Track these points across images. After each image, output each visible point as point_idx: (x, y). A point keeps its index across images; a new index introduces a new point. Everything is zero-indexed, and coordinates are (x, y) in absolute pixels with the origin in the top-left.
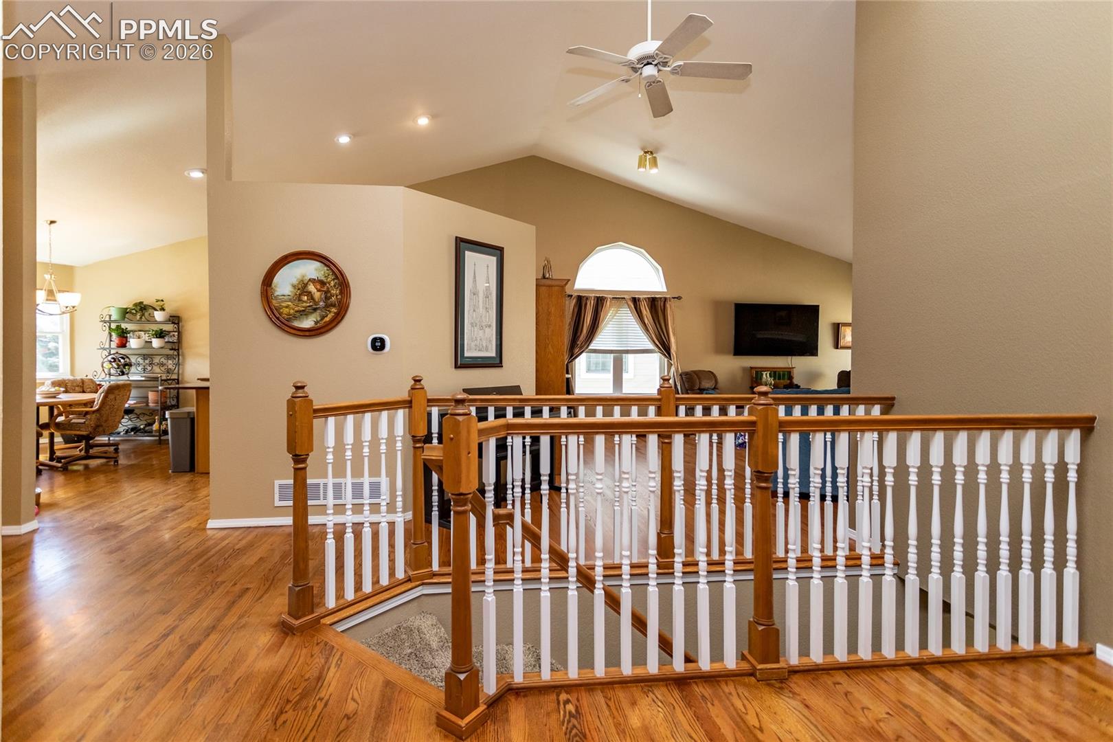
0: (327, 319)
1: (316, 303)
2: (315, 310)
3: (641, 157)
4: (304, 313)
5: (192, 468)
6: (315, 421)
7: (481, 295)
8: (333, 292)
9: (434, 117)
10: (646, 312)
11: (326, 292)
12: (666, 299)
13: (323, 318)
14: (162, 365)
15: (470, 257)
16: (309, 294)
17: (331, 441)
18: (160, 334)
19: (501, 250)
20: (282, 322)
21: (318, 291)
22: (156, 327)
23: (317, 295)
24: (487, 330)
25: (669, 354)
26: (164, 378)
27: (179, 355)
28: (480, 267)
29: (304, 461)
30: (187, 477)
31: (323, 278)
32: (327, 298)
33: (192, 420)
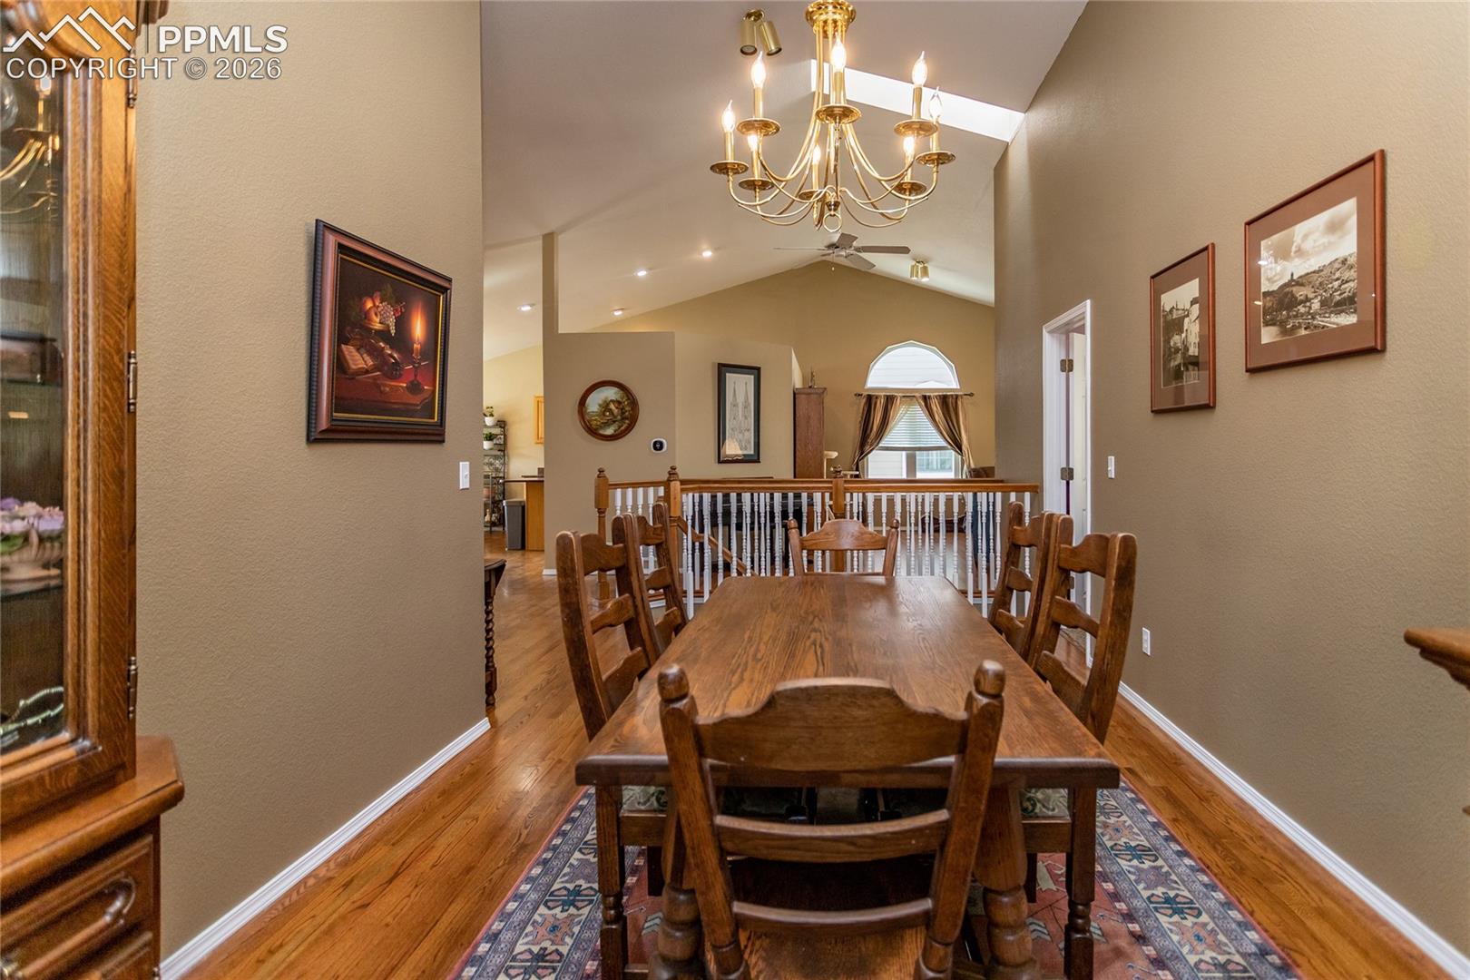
0: (622, 428)
1: (615, 417)
2: (614, 422)
3: (913, 267)
4: (607, 424)
5: (523, 547)
6: (610, 491)
7: (740, 406)
8: (627, 409)
9: (716, 249)
10: (936, 408)
11: (622, 409)
12: (957, 396)
13: (620, 427)
14: (491, 464)
15: (731, 378)
16: (610, 410)
17: (619, 503)
18: (490, 437)
19: (758, 369)
20: (593, 431)
21: (617, 408)
22: (486, 431)
23: (616, 411)
24: (746, 433)
25: (961, 449)
26: (494, 476)
27: (504, 455)
28: (739, 386)
29: (604, 512)
30: (520, 552)
31: (620, 399)
32: (623, 413)
33: (523, 508)
